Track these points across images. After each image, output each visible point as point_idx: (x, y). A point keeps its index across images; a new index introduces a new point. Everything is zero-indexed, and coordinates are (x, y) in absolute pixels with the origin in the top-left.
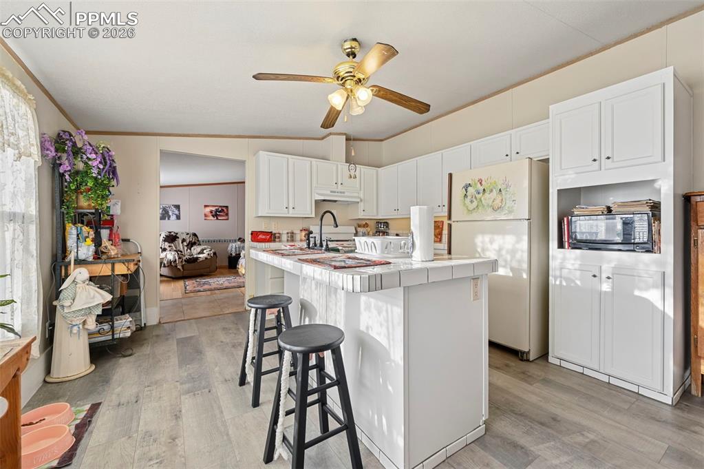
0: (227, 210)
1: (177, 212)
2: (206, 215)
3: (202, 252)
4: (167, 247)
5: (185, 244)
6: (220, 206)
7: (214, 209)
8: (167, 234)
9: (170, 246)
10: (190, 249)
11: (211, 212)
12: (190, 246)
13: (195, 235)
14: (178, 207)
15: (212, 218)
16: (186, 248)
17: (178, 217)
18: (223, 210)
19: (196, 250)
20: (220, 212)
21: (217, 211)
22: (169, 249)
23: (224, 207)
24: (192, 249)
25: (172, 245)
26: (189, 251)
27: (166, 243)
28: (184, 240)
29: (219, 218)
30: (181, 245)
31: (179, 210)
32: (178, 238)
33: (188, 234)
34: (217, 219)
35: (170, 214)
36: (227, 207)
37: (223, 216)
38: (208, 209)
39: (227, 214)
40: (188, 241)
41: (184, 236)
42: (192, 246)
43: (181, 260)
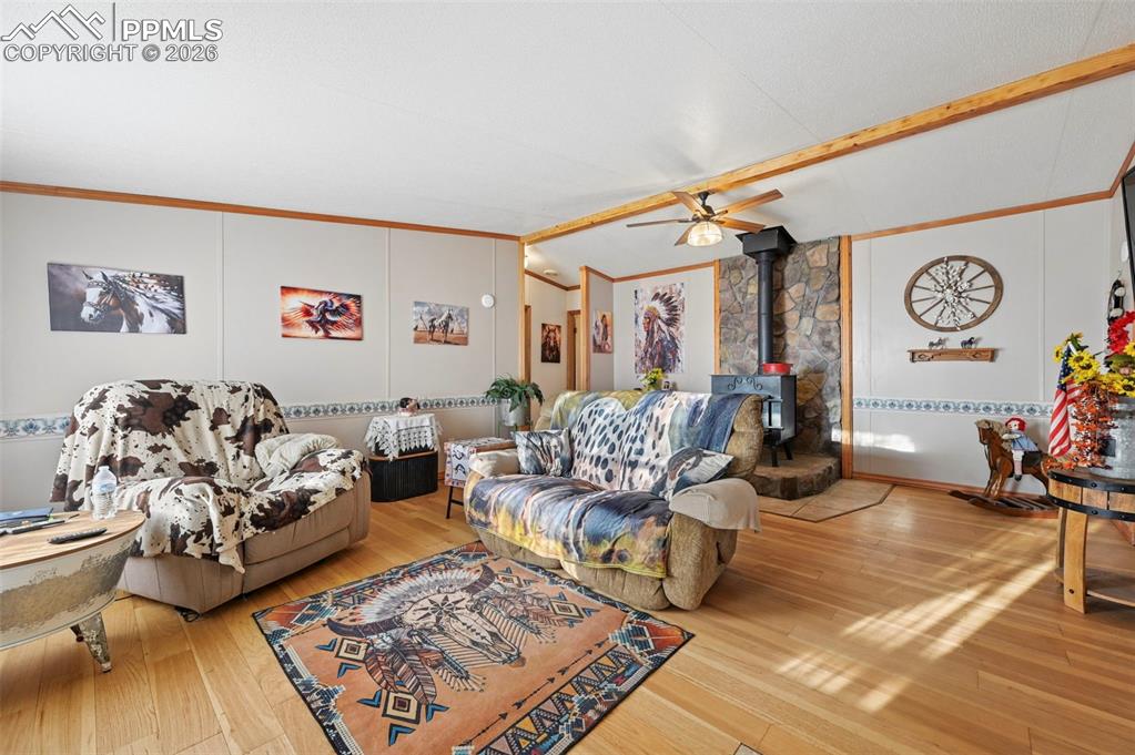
0: (359, 307)
1: (171, 304)
2: (286, 322)
3: (309, 462)
4: (140, 453)
5: (227, 430)
6: (337, 295)
7: (315, 301)
8: (140, 391)
9: (155, 449)
10: (253, 454)
11: (307, 312)
12: (248, 437)
13: (263, 393)
14: (175, 285)
15: (308, 331)
16: (231, 449)
17: (177, 325)
18: (346, 307)
19: (276, 453)
20: (335, 312)
21: (325, 309)
22: (151, 462)
23: (350, 296)
24: (260, 449)
25: (169, 440)
26: (245, 459)
27: (138, 436)
28: (219, 417)
29: (334, 334)
30: (209, 435)
31: (181, 297)
32: (194, 407)
33: (235, 390)
34: (327, 336)
35: (142, 306)
36: (358, 298)
37: (345, 327)
38: (295, 302)
39: (359, 323)
40: (238, 419)
41: (222, 399)
42: (257, 440)
43: (232, 519)
